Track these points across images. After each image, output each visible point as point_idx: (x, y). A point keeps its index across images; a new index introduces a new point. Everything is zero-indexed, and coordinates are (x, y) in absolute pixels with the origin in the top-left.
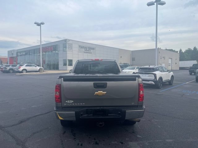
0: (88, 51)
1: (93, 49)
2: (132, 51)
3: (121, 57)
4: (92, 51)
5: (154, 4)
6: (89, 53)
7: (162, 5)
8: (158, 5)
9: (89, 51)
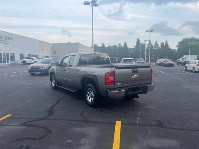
0: (3, 41)
1: (11, 39)
2: (53, 44)
3: (42, 50)
4: (9, 41)
5: (90, 4)
6: (6, 43)
7: (96, 6)
8: (93, 6)
9: (5, 41)
